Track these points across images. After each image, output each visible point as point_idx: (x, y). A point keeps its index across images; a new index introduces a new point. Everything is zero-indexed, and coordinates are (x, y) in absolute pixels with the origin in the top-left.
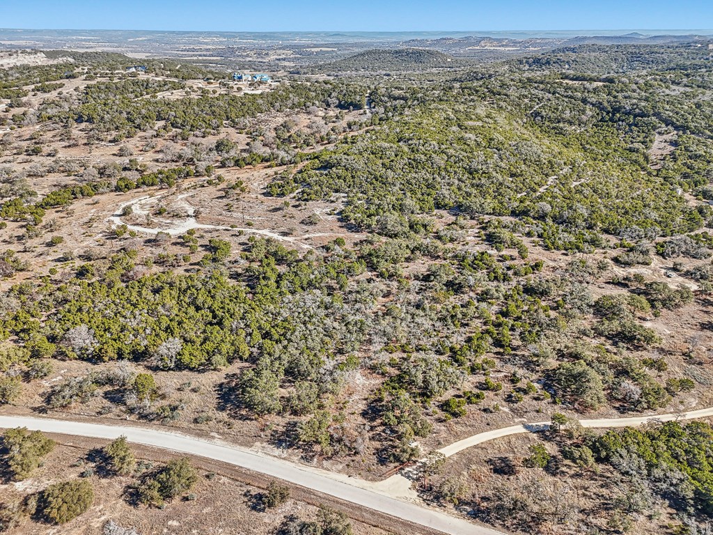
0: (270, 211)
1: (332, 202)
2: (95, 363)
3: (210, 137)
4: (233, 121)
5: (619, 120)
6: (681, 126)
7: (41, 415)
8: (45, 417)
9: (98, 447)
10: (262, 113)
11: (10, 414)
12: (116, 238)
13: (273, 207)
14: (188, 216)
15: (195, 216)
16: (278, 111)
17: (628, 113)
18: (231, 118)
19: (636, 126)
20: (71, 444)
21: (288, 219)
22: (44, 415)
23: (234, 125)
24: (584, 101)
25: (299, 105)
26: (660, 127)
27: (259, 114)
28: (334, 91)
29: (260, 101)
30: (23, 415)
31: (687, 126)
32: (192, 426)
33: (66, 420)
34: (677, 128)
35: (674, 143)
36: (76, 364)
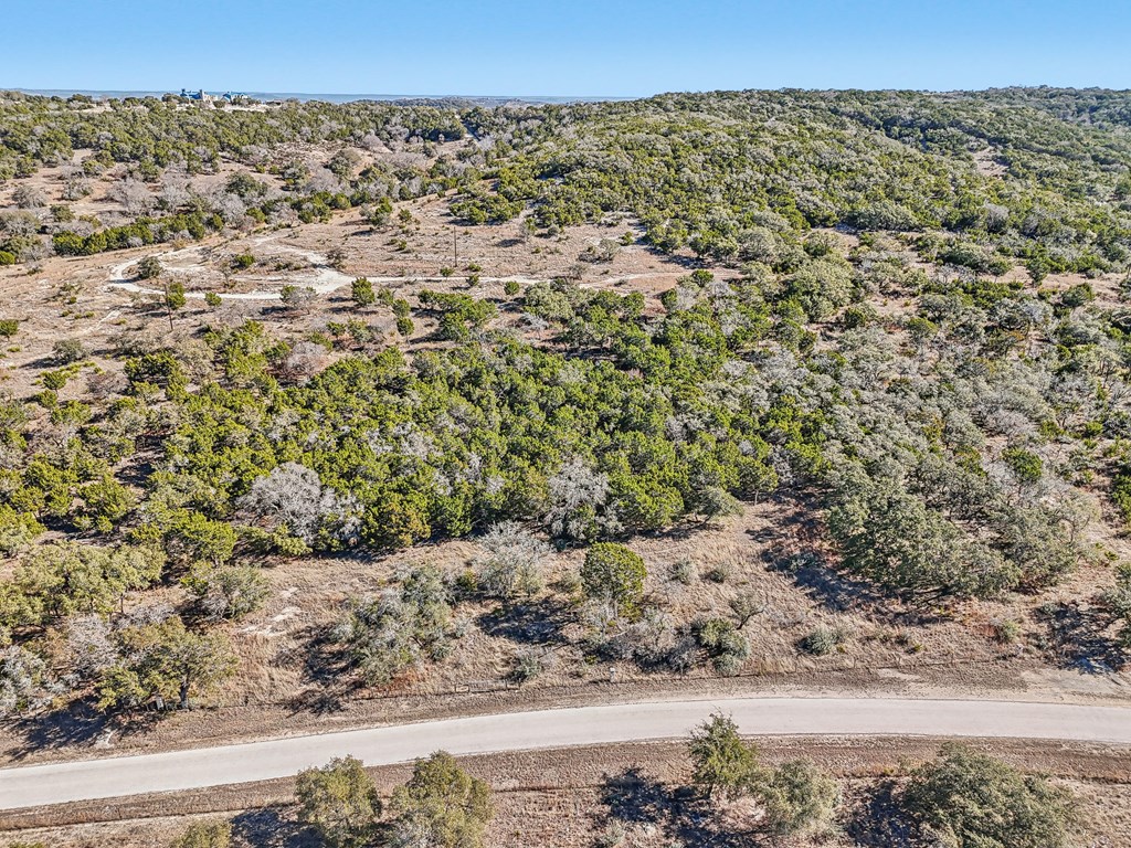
0: (497, 245)
1: (611, 225)
2: (367, 559)
3: (200, 177)
4: (237, 150)
5: (901, 136)
6: (995, 140)
7: (324, 718)
8: (347, 723)
9: (614, 771)
10: (282, 141)
11: (212, 738)
12: (164, 314)
13: (497, 240)
14: (315, 266)
15: (332, 266)
16: (308, 141)
17: (911, 125)
18: (229, 145)
19: (932, 140)
20: (514, 783)
21: (549, 256)
22: (338, 717)
23: (242, 157)
24: (835, 112)
25: (341, 135)
26: (968, 141)
27: (278, 144)
28: (393, 115)
29: (274, 123)
30: (262, 731)
31: (1005, 138)
32: (807, 662)
33: (424, 716)
34: (991, 141)
35: (1003, 161)
36: (314, 571)
